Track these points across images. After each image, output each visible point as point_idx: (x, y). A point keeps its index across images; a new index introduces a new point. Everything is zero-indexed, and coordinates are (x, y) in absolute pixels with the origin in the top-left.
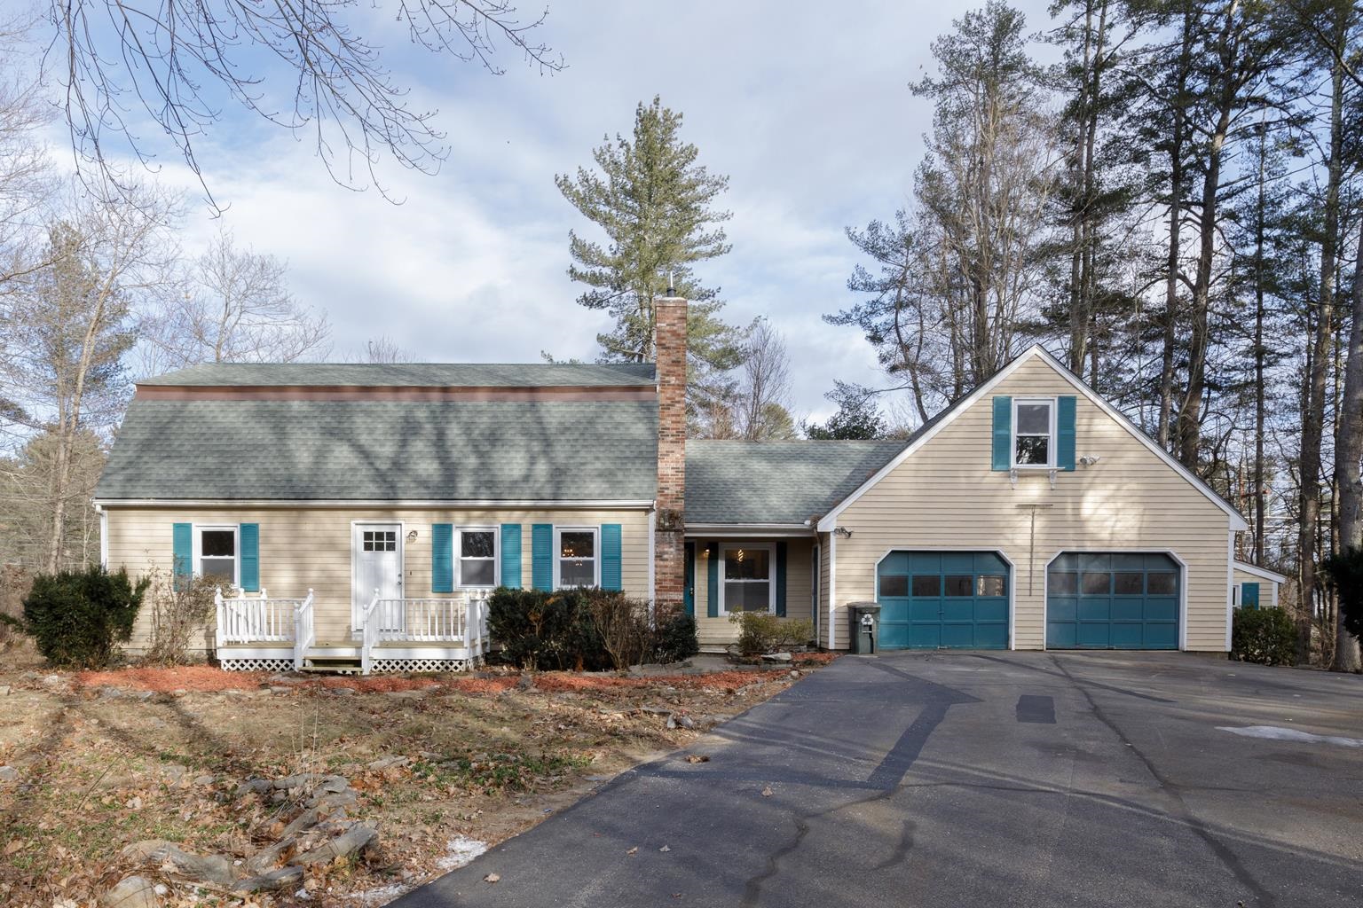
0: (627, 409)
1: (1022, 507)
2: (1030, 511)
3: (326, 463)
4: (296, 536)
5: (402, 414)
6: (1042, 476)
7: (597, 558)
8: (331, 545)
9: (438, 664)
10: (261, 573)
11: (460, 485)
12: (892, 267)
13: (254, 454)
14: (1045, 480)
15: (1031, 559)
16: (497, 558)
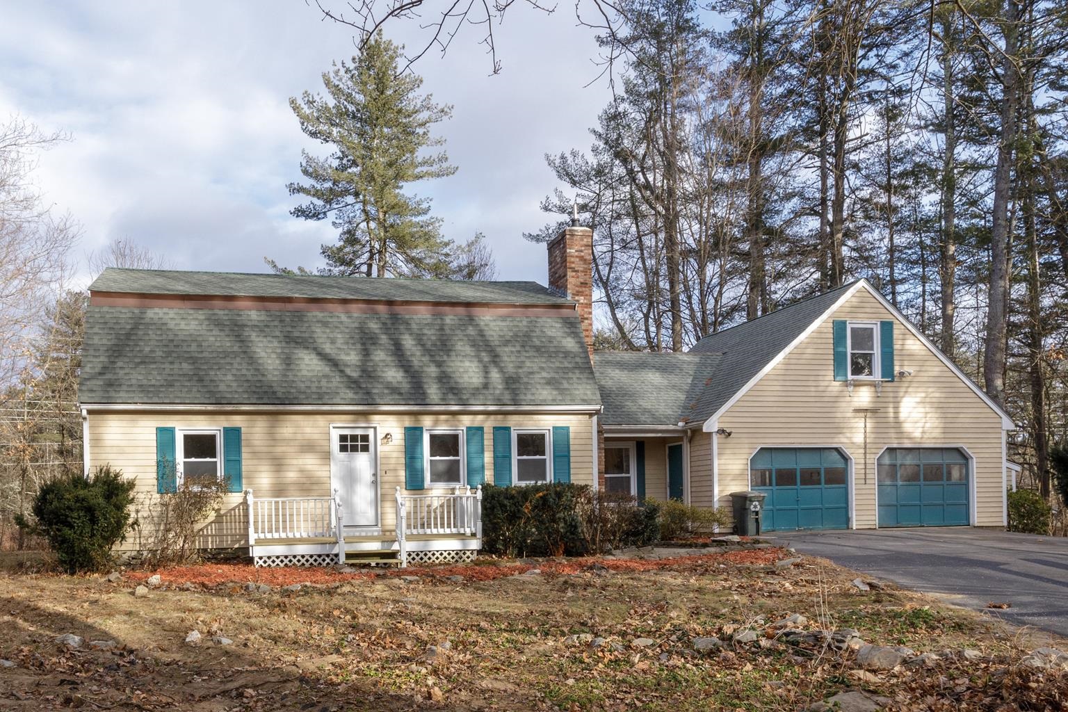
0: (554, 324)
1: (857, 411)
2: (862, 414)
3: (301, 370)
4: (273, 439)
5: (356, 325)
6: (871, 385)
7: (549, 457)
8: (308, 447)
9: (453, 554)
10: (244, 474)
11: (429, 391)
12: (586, 193)
13: (228, 360)
14: (873, 389)
15: (865, 453)
16: (462, 457)
